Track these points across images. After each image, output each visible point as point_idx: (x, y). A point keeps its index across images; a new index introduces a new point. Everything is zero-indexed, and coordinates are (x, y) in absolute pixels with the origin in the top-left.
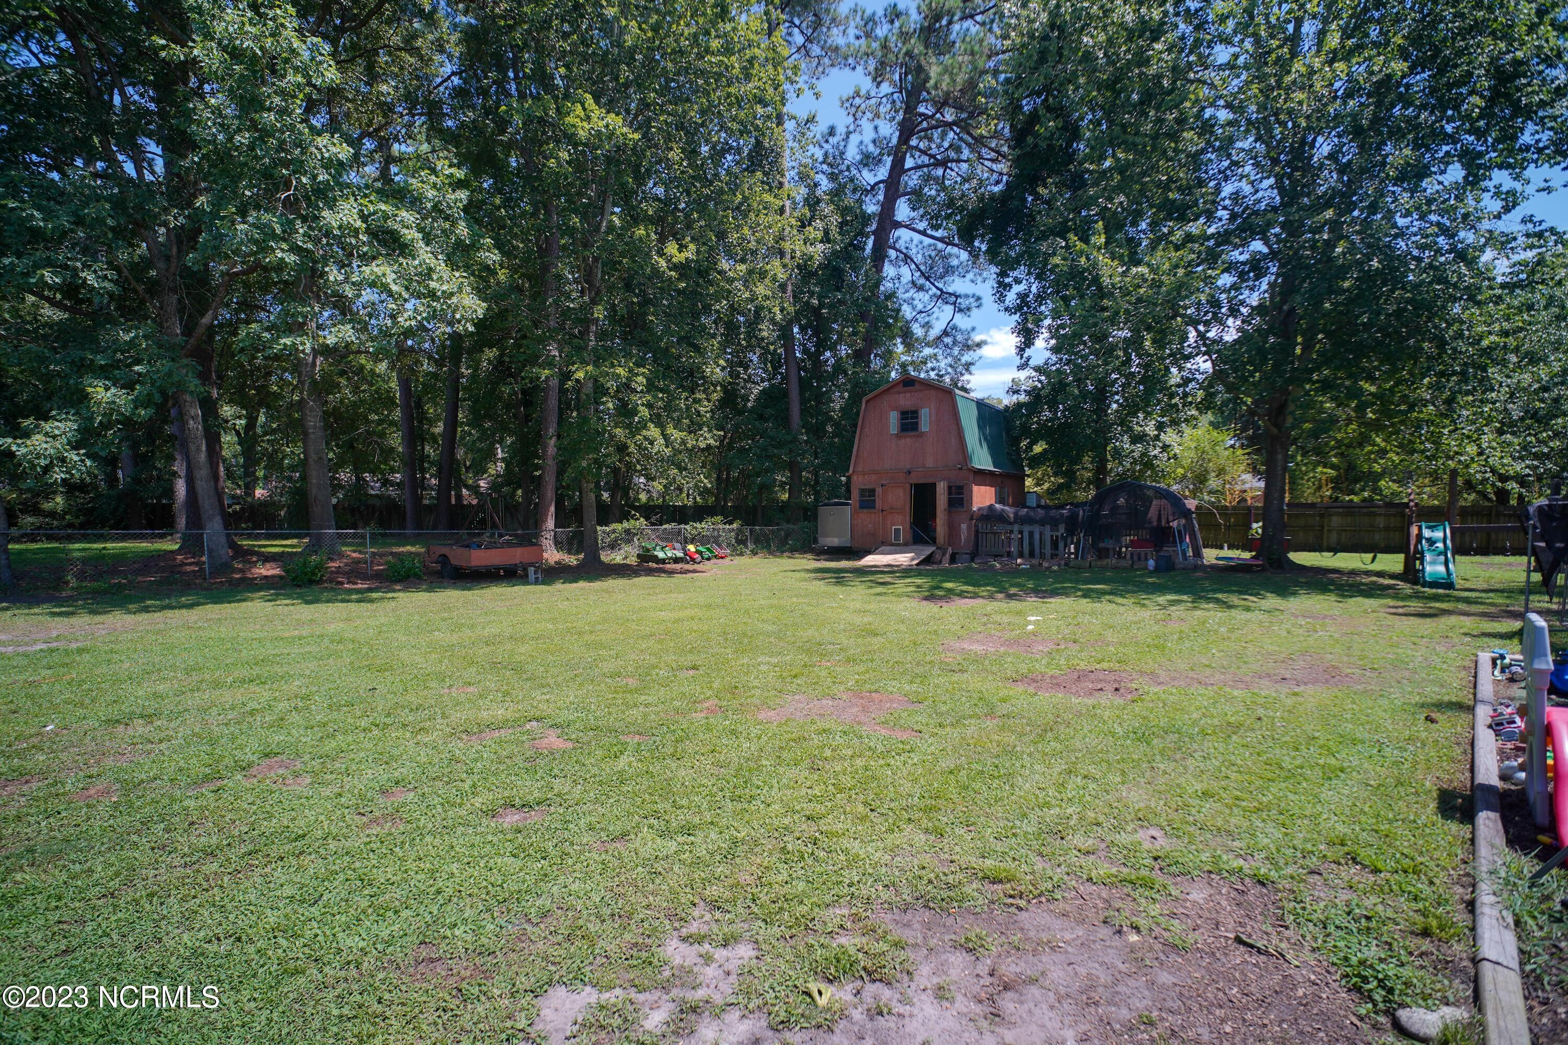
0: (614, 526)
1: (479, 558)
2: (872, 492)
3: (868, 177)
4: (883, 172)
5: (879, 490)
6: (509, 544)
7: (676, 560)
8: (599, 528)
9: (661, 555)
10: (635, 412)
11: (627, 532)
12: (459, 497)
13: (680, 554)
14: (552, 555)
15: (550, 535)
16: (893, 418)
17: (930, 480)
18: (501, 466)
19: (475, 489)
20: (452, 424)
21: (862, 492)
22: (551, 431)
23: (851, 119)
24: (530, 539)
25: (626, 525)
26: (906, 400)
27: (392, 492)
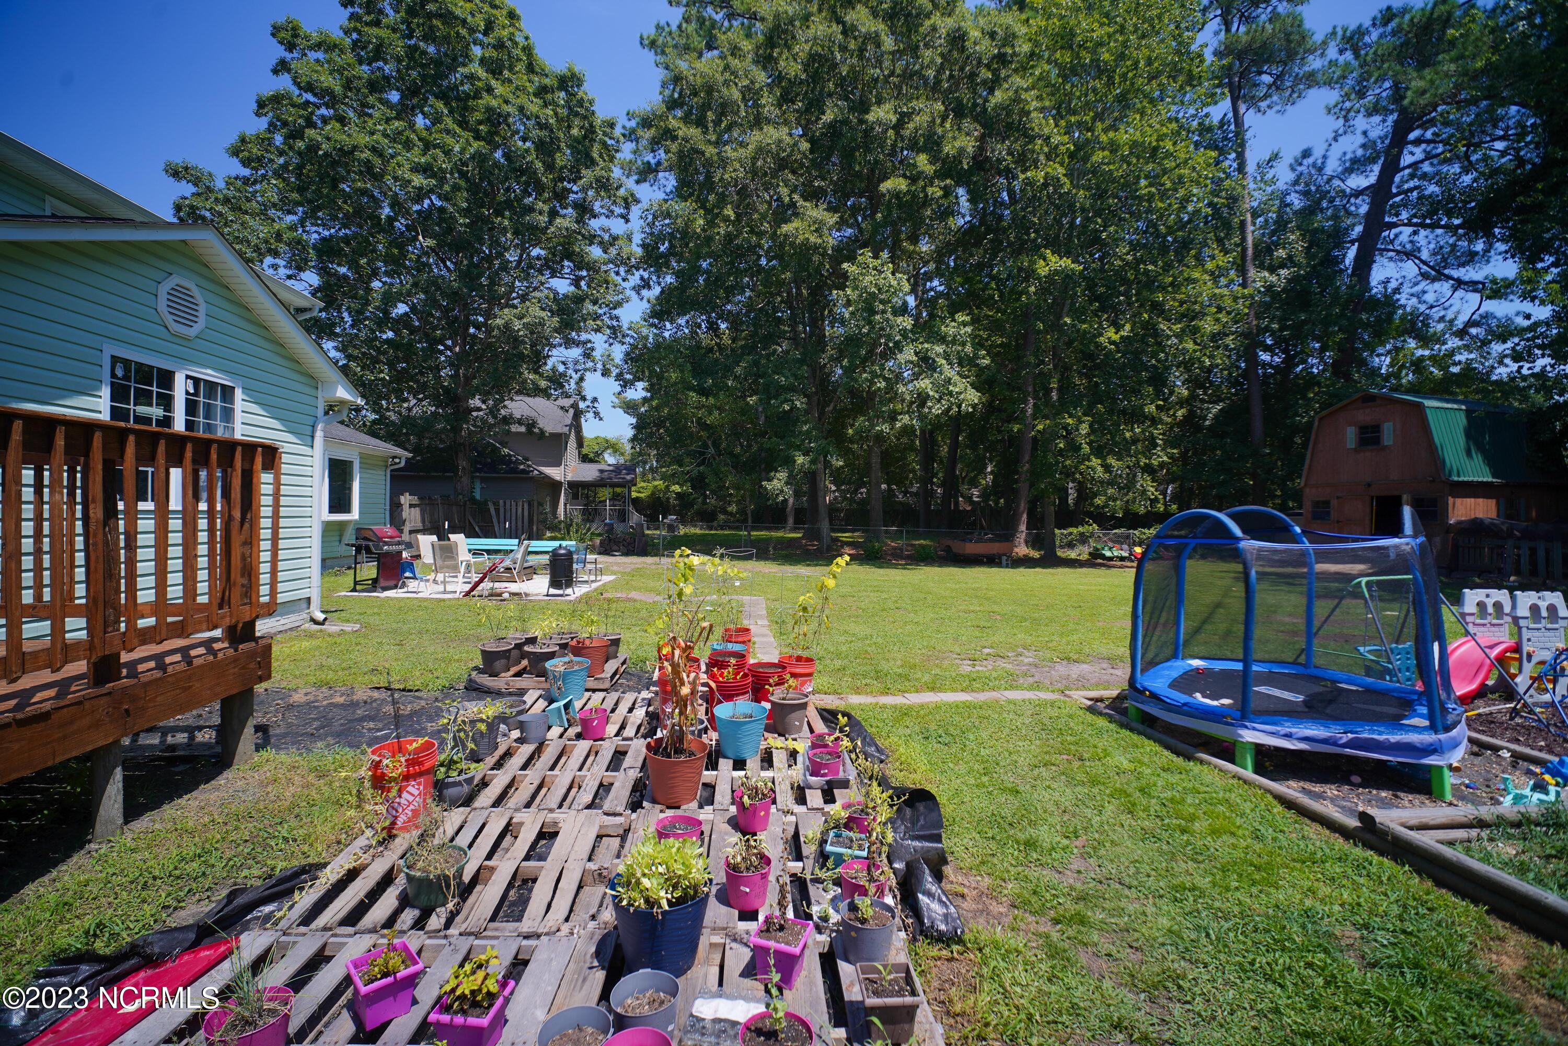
0: (1071, 530)
1: (971, 548)
2: (1327, 503)
3: (1358, 182)
4: (1371, 178)
5: (1334, 503)
6: (990, 540)
7: (1122, 559)
8: (1057, 531)
9: (1108, 554)
10: (1079, 448)
11: (1082, 534)
12: (957, 503)
13: (1125, 554)
14: (1022, 550)
15: (1023, 536)
16: (1351, 435)
17: (1396, 493)
18: (990, 478)
19: (969, 499)
20: (955, 445)
21: (1317, 504)
22: (1027, 458)
23: (1341, 121)
24: (1008, 536)
25: (1081, 529)
26: (1366, 416)
27: (911, 500)
